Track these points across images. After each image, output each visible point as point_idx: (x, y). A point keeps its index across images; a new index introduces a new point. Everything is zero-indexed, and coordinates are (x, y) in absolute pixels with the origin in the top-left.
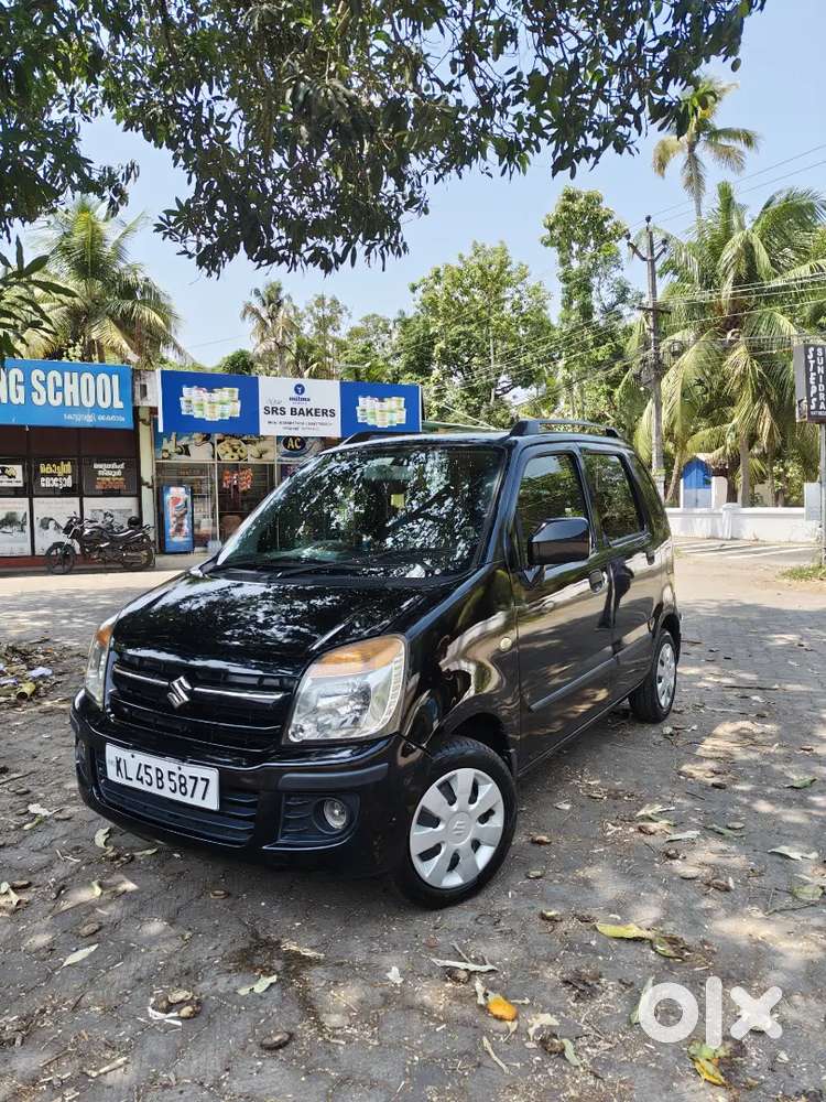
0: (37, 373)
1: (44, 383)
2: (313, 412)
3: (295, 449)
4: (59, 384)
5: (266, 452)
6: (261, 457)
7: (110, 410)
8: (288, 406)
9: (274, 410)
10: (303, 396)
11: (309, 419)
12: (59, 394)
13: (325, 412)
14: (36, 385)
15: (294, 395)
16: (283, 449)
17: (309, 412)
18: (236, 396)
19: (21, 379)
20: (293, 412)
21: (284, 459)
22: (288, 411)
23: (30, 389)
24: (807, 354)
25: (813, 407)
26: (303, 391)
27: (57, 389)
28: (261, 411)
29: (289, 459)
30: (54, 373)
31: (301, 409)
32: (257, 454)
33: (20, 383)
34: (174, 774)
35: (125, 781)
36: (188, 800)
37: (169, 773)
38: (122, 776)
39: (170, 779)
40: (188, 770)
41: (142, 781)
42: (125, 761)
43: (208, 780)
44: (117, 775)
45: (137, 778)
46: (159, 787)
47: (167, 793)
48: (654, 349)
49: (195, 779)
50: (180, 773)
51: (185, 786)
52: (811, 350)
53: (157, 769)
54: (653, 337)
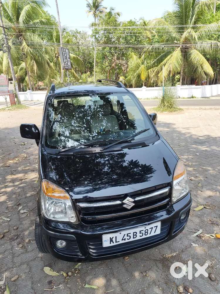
24: (62, 50)
25: (65, 66)
34: (143, 230)
35: (115, 244)
36: (148, 236)
37: (140, 231)
38: (113, 243)
39: (140, 233)
40: (148, 227)
41: (125, 240)
42: (116, 237)
43: (157, 227)
44: (110, 243)
45: (122, 240)
46: (134, 238)
47: (138, 238)
48: (6, 41)
49: (152, 228)
50: (146, 229)
51: (147, 232)
52: (63, 49)
53: (134, 233)
54: (5, 37)
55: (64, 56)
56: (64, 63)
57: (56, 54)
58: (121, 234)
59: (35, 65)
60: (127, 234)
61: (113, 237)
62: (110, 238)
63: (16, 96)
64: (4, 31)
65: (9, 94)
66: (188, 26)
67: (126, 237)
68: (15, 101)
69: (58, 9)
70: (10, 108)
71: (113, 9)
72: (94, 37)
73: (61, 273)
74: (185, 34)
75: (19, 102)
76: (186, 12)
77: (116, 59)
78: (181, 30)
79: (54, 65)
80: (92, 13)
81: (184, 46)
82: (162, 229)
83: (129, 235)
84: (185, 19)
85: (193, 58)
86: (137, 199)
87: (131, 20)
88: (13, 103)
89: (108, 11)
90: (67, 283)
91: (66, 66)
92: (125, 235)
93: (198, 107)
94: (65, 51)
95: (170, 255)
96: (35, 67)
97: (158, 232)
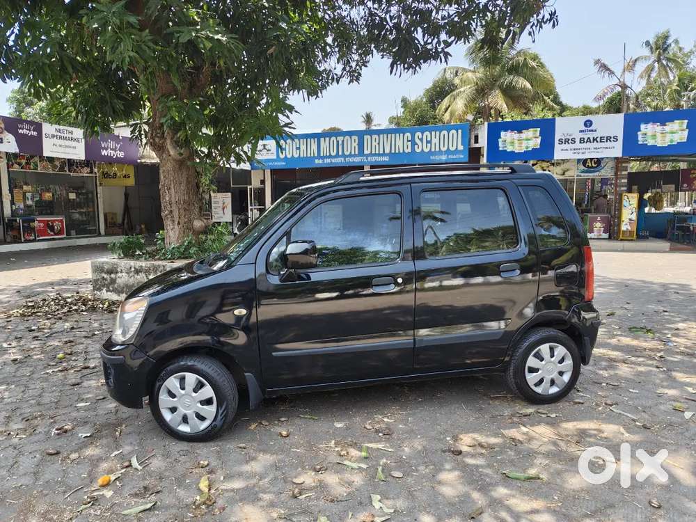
0: (419, 134)
1: (421, 140)
2: (598, 139)
3: (592, 167)
4: (429, 139)
5: (568, 170)
6: (564, 174)
7: (456, 151)
8: (578, 136)
9: (567, 141)
10: (590, 128)
11: (595, 145)
12: (429, 145)
13: (608, 139)
14: (417, 141)
15: (584, 128)
16: (582, 167)
17: (595, 140)
18: (538, 134)
19: (410, 138)
20: (582, 140)
21: (582, 174)
22: (577, 140)
23: (414, 143)
26: (591, 125)
27: (428, 142)
28: (556, 142)
29: (587, 174)
30: (427, 133)
31: (589, 138)
32: (561, 172)
33: (410, 141)
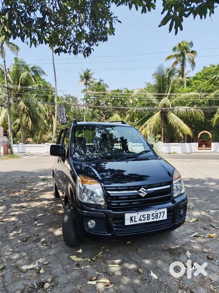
34: (154, 214)
35: (134, 223)
36: (158, 219)
37: (152, 214)
38: (133, 222)
39: (152, 216)
40: (158, 211)
41: (141, 220)
42: (135, 216)
43: (164, 212)
44: (131, 222)
45: (139, 220)
46: (148, 220)
47: (151, 220)
48: (8, 99)
49: (161, 213)
50: (156, 213)
51: (157, 216)
52: (61, 107)
53: (148, 215)
54: (7, 96)
55: (61, 113)
56: (61, 119)
57: (50, 113)
58: (139, 215)
59: (31, 121)
60: (143, 215)
61: (133, 217)
62: (131, 217)
63: (10, 147)
64: (8, 91)
65: (3, 144)
66: (165, 94)
67: (142, 218)
68: (8, 151)
69: (55, 77)
70: (3, 157)
71: (102, 81)
72: (85, 101)
73: (86, 259)
74: (163, 101)
75: (12, 153)
76: (163, 85)
77: (104, 119)
78: (160, 98)
79: (47, 122)
80: (84, 82)
81: (164, 110)
82: (168, 216)
83: (144, 216)
84: (163, 90)
85: (172, 121)
86: (149, 190)
87: (118, 89)
88: (6, 153)
89: (98, 81)
90: (92, 265)
91: (62, 121)
92: (141, 215)
93: (180, 160)
94: (63, 109)
95: (174, 247)
96: (30, 123)
97: (165, 217)
